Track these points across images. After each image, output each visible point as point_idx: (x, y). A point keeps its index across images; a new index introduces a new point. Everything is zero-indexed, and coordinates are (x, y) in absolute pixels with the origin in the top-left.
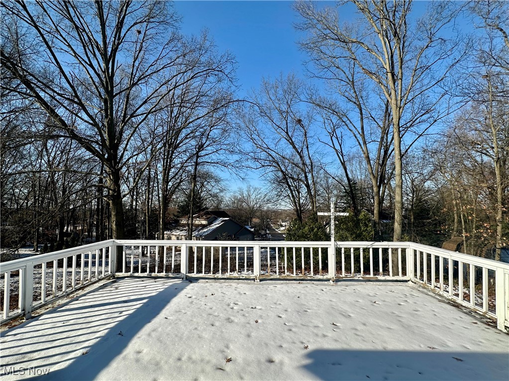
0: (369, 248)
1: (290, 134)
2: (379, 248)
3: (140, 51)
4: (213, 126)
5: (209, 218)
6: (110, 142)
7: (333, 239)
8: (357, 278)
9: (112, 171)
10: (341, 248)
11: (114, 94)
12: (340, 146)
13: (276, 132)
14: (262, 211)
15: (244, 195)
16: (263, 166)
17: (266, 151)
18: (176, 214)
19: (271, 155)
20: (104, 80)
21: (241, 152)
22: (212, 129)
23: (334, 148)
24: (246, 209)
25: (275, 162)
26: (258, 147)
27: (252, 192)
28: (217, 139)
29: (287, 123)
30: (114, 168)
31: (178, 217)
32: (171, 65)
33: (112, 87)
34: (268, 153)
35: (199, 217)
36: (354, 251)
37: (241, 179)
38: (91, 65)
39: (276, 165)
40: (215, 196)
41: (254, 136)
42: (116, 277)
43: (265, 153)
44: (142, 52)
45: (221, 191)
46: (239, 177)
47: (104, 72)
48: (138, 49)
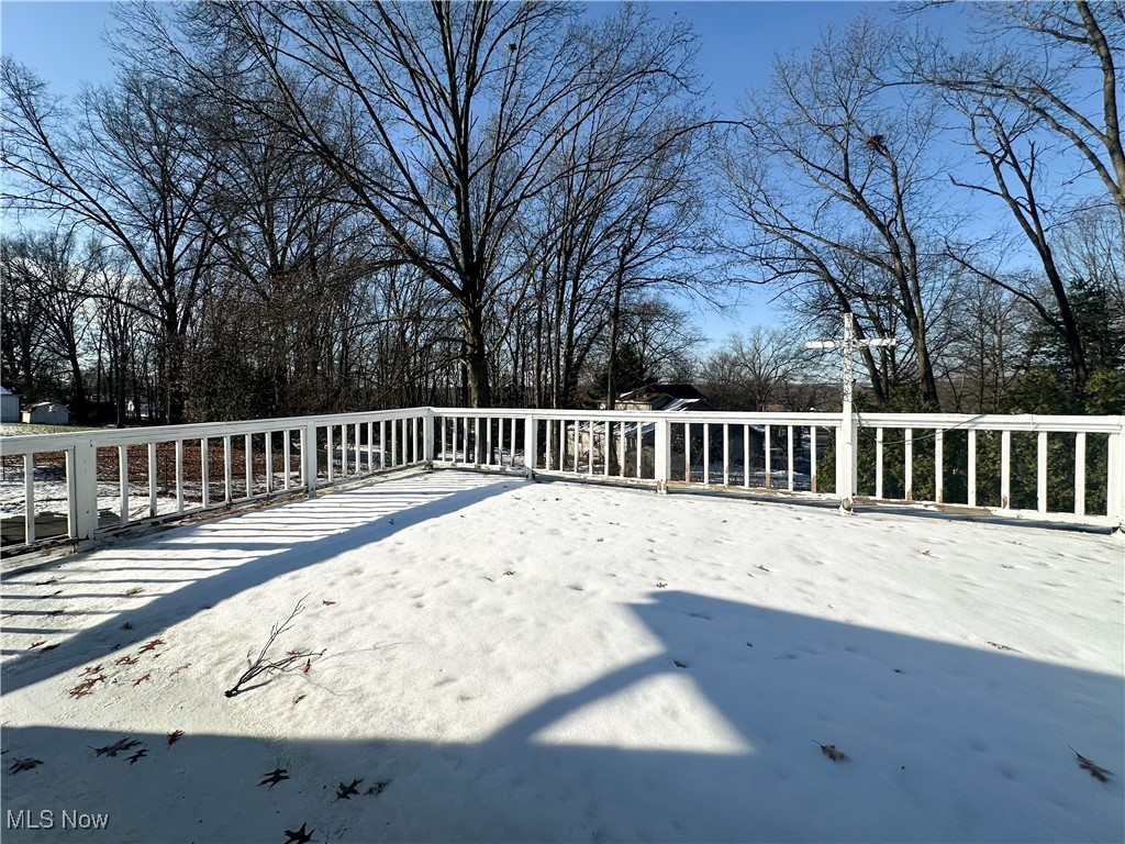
0: (967, 431)
1: (857, 183)
2: (1000, 432)
3: (512, 83)
4: (655, 199)
5: (656, 398)
6: (466, 262)
7: (847, 406)
8: (923, 507)
9: (470, 312)
10: (875, 429)
11: (470, 174)
12: (1028, 185)
13: (815, 184)
14: (788, 387)
15: (745, 350)
16: (781, 274)
17: (786, 238)
18: (592, 392)
19: (800, 245)
20: (454, 152)
21: (721, 248)
22: (652, 205)
23: (1007, 196)
24: (750, 383)
25: (811, 261)
26: (767, 230)
27: (764, 342)
28: (669, 227)
29: (846, 156)
30: (473, 306)
31: (598, 398)
32: (564, 92)
33: (466, 163)
34: (794, 242)
35: (633, 398)
36: (914, 436)
37: (719, 309)
38: (434, 133)
39: (815, 268)
40: (674, 355)
41: (758, 207)
42: (434, 466)
43: (785, 241)
44: (517, 84)
45: (690, 342)
46: (714, 305)
47: (453, 140)
48: (509, 81)
